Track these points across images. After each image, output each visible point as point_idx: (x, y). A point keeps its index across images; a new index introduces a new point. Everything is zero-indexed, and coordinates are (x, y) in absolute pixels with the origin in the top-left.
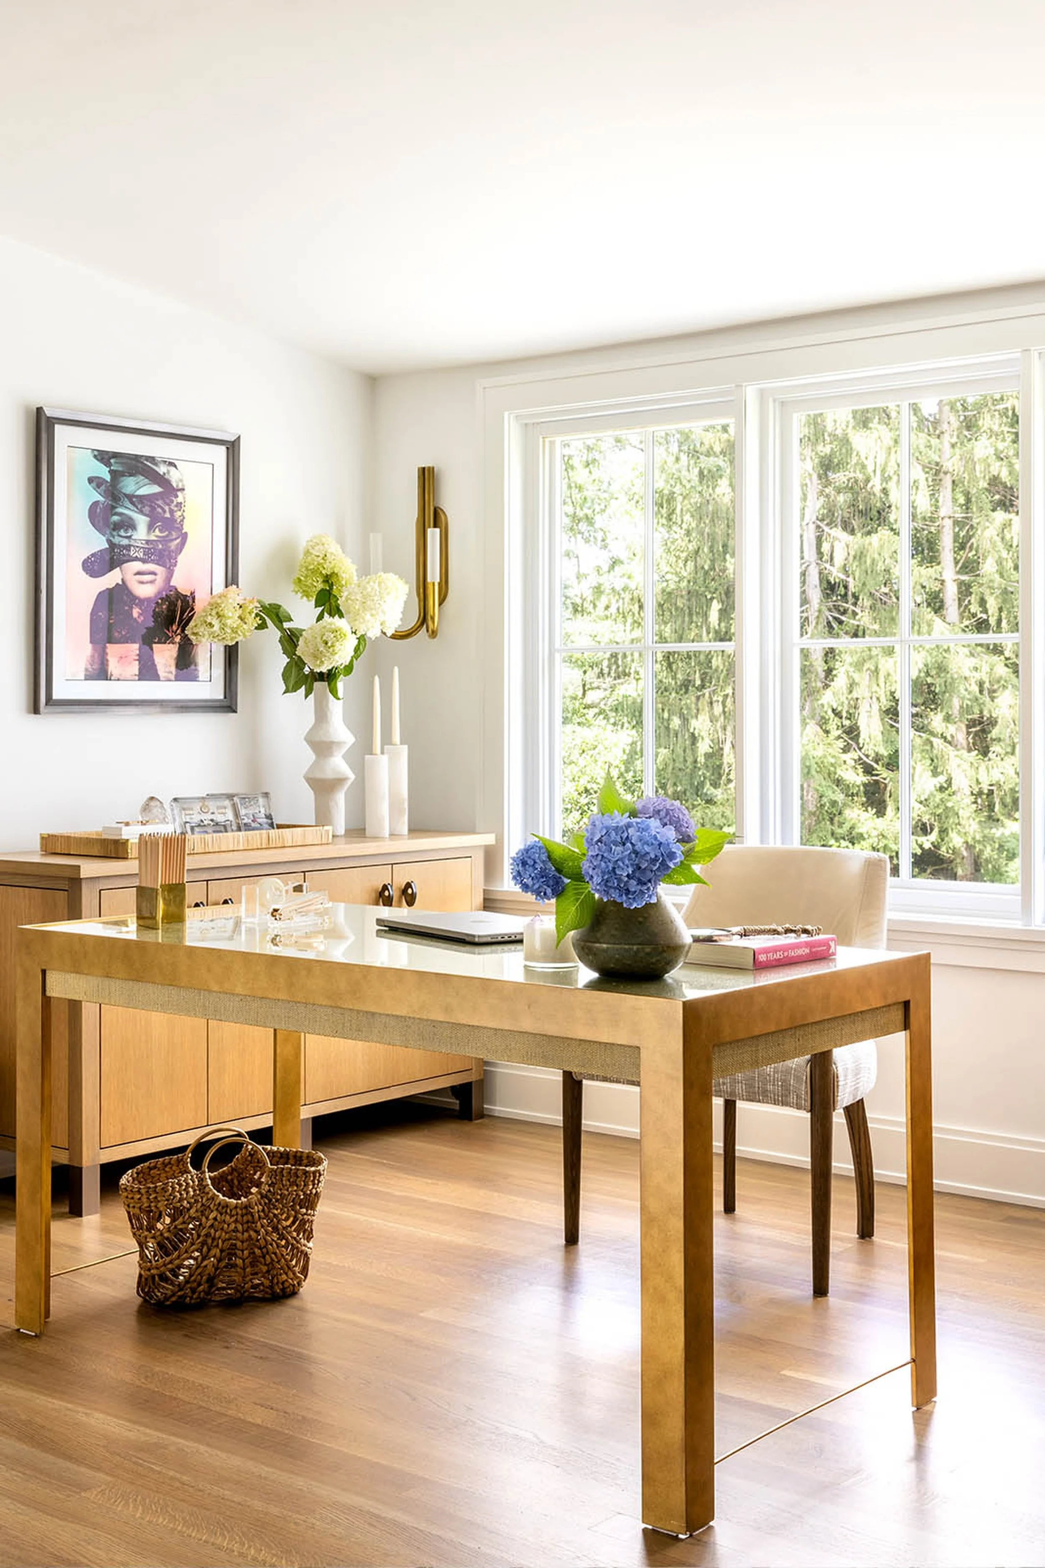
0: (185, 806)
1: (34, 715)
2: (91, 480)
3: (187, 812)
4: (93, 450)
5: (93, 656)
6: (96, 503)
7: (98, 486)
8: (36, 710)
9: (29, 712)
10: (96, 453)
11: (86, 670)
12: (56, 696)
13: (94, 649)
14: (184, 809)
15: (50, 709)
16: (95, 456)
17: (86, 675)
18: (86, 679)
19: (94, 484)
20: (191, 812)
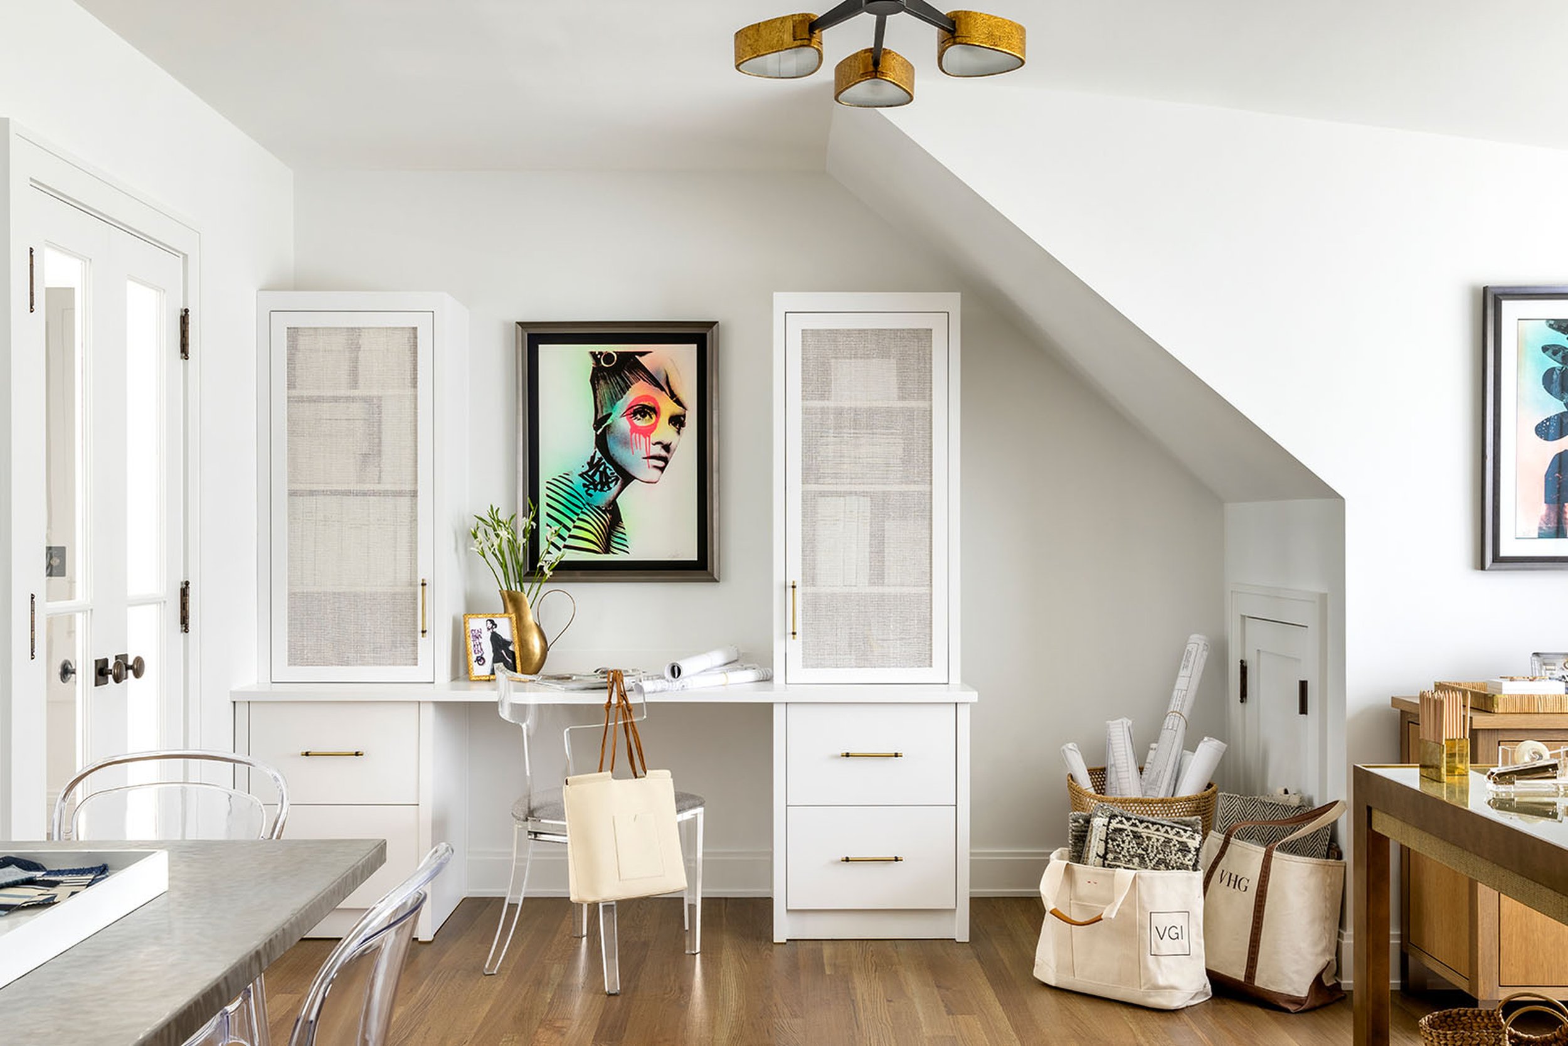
0: (1546, 661)
1: (1480, 571)
2: (1545, 349)
3: (1548, 667)
4: (1548, 320)
5: (1548, 515)
6: (1551, 371)
7: (1555, 353)
8: (1483, 568)
9: (1476, 569)
10: (1552, 322)
11: (1540, 528)
12: (1504, 552)
13: (1549, 509)
14: (1545, 664)
15: (1497, 565)
16: (1551, 326)
17: (1539, 534)
18: (1539, 537)
19: (1550, 352)
20: (1553, 667)
